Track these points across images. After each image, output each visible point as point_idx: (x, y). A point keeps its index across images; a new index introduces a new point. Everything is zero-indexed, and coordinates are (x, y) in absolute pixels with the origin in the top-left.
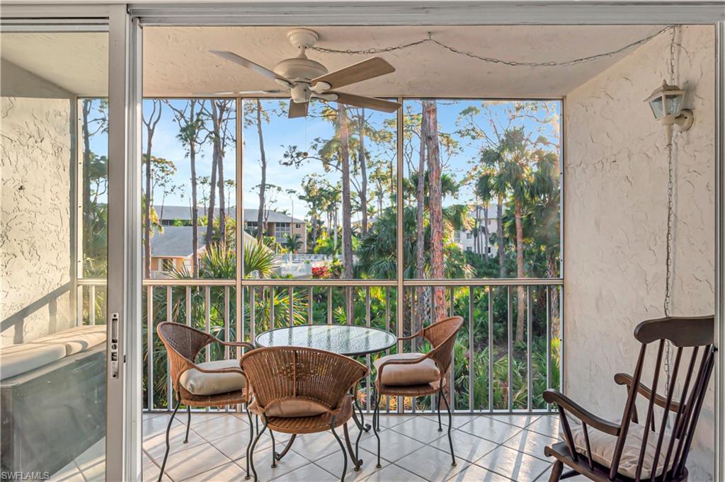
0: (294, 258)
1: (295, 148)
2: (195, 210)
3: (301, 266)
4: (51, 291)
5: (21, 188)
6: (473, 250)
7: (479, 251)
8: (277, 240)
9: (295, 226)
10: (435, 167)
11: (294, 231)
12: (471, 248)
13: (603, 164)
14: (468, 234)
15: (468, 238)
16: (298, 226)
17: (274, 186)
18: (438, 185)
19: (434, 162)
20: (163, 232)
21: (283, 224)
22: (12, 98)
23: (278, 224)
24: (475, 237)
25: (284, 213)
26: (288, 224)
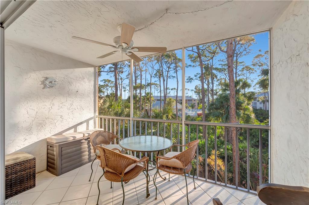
0: (192, 110)
1: (190, 77)
2: (161, 96)
3: (194, 113)
4: (87, 119)
5: (77, 91)
6: (263, 108)
7: (265, 109)
8: (188, 105)
9: (193, 101)
10: (231, 77)
11: (193, 102)
12: (262, 108)
13: (291, 59)
14: (260, 103)
15: (260, 104)
16: (195, 100)
17: (187, 89)
18: (233, 84)
19: (231, 76)
20: (155, 103)
21: (190, 100)
22: (74, 69)
23: (188, 100)
24: (264, 104)
25: (191, 97)
26: (191, 100)
